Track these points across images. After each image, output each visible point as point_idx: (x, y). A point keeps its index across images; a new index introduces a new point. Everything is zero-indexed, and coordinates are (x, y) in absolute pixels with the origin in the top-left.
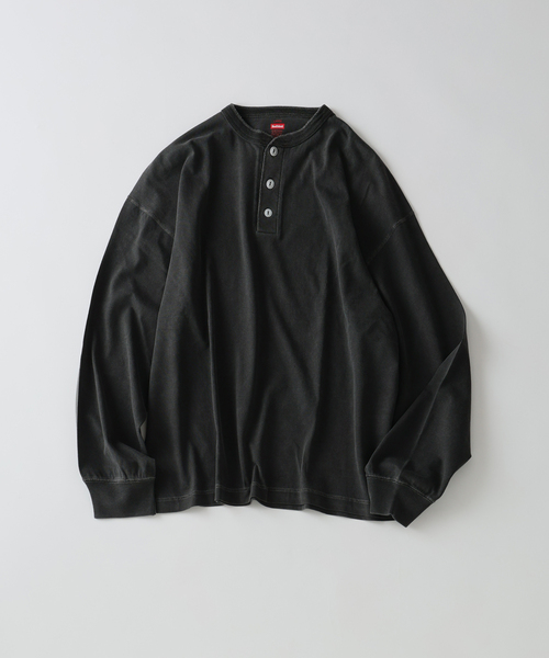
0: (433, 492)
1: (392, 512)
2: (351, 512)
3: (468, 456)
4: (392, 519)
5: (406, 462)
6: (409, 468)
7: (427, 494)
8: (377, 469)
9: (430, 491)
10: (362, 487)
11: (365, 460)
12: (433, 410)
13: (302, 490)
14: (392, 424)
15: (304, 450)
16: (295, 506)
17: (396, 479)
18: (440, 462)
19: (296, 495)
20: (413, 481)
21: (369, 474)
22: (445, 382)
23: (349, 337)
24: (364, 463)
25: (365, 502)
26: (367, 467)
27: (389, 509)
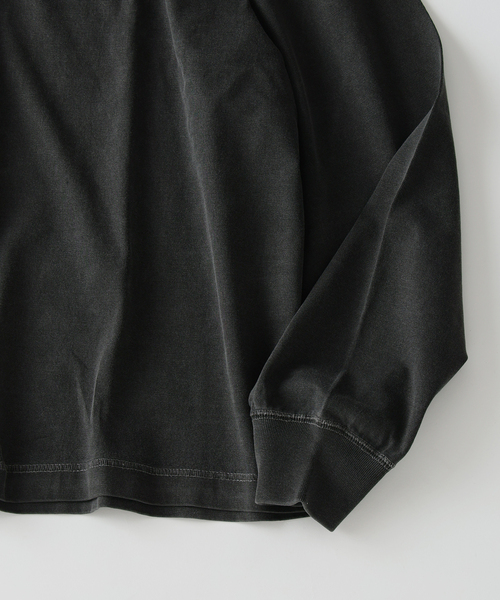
0: (391, 443)
1: (303, 496)
2: (212, 505)
3: (462, 358)
4: (305, 515)
5: (337, 378)
6: (344, 390)
7: (378, 448)
8: (276, 398)
9: (385, 443)
10: (240, 440)
11: (248, 380)
12: (381, 259)
13: (92, 466)
14: (303, 292)
15: (97, 370)
16: (74, 504)
17: (317, 417)
18: (405, 374)
19: (77, 477)
20: (352, 419)
21: (258, 410)
22: (403, 197)
23: (186, 108)
24: (248, 383)
25: (245, 478)
26: (253, 393)
27: (297, 489)
